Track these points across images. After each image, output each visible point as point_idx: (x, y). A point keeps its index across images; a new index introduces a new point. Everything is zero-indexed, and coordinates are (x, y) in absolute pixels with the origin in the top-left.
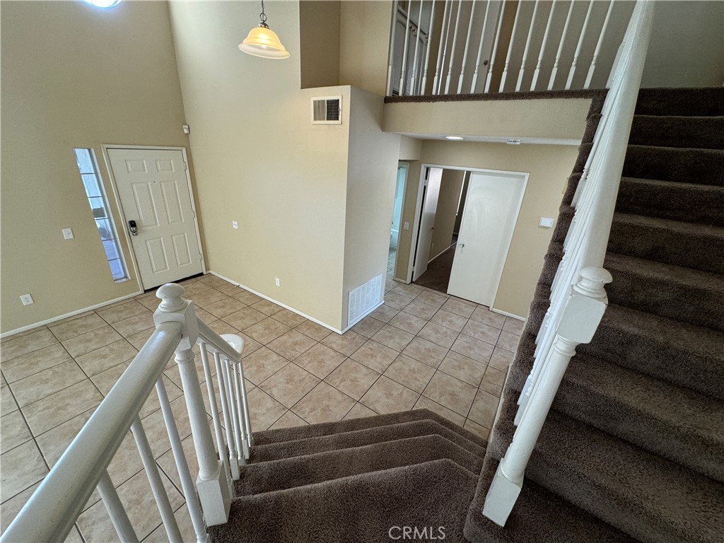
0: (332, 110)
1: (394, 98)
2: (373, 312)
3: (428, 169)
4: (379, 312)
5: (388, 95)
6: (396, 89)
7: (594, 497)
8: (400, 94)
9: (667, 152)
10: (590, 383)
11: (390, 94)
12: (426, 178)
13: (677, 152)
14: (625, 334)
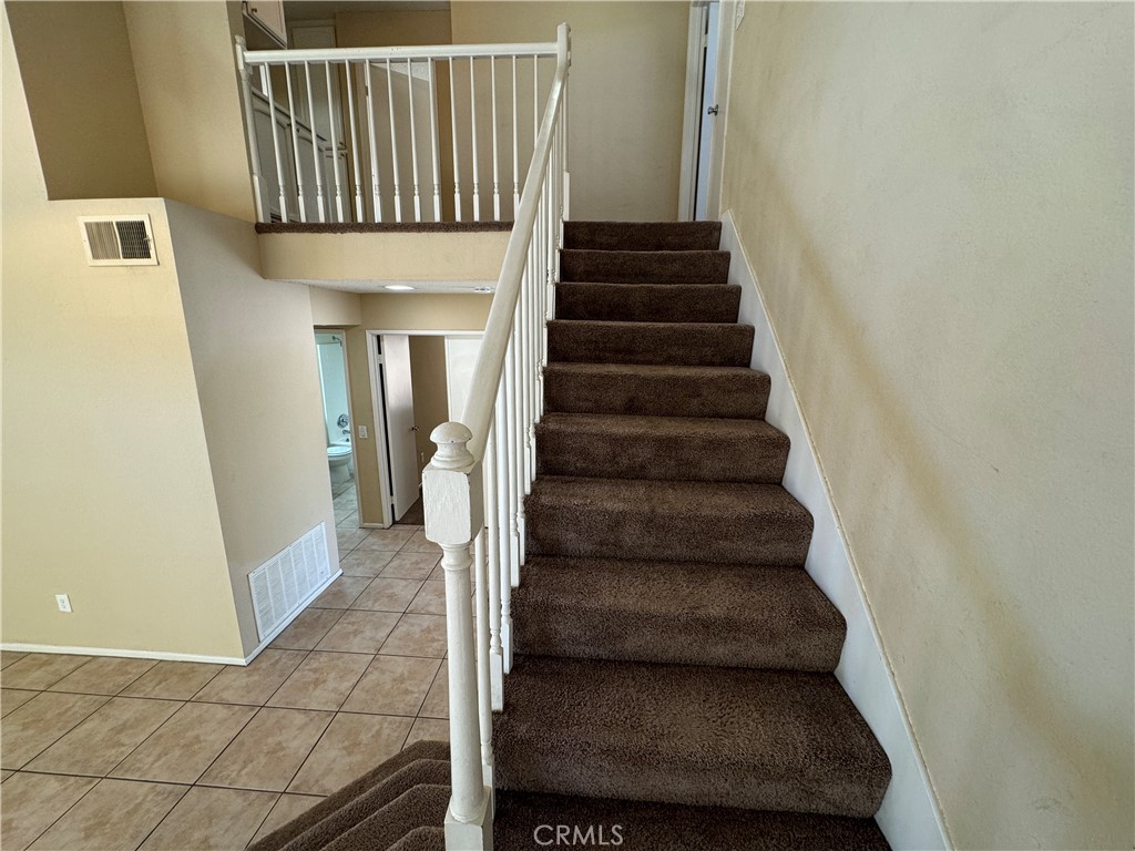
0: (134, 240)
1: (274, 226)
2: (319, 598)
3: (379, 338)
4: (334, 592)
5: (261, 220)
6: (275, 212)
7: (608, 771)
8: (284, 220)
9: (622, 289)
10: (580, 596)
11: (264, 219)
12: (380, 352)
13: (631, 289)
14: (610, 514)
